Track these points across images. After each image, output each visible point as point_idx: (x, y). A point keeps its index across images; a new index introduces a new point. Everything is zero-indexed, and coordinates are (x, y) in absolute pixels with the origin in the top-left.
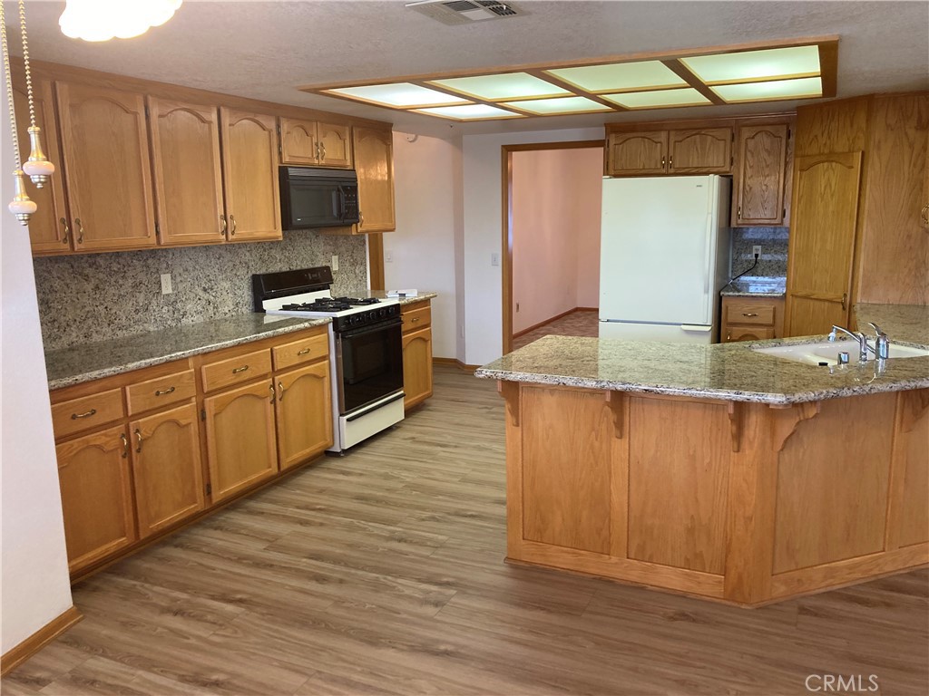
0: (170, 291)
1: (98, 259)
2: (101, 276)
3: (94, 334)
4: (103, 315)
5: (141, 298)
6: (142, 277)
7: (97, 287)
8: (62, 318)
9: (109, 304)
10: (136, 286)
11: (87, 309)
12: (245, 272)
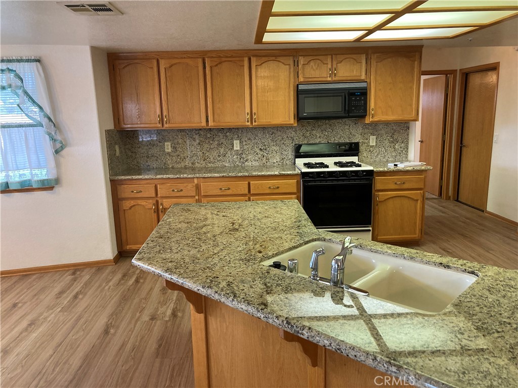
0: (239, 149)
1: (200, 132)
2: (201, 139)
3: (196, 163)
4: (201, 156)
5: (222, 150)
6: (223, 141)
7: (199, 144)
8: (182, 155)
9: (205, 152)
10: (219, 145)
11: (193, 153)
12: (291, 142)
